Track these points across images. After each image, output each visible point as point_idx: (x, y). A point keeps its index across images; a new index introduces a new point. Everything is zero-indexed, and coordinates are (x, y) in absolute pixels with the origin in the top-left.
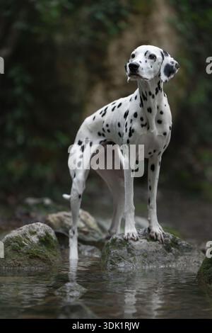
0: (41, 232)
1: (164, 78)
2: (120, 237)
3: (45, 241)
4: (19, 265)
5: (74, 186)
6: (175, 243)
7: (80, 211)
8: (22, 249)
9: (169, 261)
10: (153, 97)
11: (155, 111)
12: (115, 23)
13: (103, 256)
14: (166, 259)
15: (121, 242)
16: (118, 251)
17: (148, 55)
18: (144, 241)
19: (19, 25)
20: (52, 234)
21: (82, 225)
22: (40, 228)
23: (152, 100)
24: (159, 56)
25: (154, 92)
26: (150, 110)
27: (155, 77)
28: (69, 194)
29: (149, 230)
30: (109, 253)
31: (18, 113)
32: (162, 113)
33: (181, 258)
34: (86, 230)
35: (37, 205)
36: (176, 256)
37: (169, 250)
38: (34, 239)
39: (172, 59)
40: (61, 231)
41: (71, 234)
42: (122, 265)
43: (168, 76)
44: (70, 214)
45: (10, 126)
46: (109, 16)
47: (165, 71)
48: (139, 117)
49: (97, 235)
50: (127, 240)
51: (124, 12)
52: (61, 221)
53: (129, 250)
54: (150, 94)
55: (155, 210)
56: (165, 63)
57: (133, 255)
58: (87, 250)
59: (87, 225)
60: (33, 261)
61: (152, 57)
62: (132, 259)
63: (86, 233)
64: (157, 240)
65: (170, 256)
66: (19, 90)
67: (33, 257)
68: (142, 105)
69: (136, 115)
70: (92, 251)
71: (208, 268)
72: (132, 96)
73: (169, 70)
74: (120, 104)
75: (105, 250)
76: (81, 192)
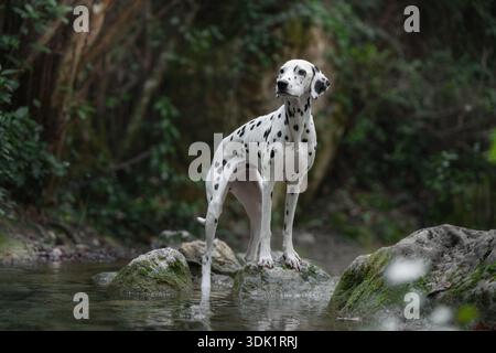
0: (171, 258)
1: (314, 94)
2: (254, 264)
3: (175, 267)
4: (146, 290)
5: (209, 210)
6: (312, 272)
7: (216, 241)
8: (150, 274)
9: (305, 291)
10: (302, 114)
11: (302, 129)
12: (269, 55)
13: (236, 285)
14: (303, 288)
15: (255, 269)
16: (252, 279)
17: (297, 70)
18: (280, 269)
19: (168, 56)
20: (183, 260)
21: (218, 255)
22: (171, 253)
23: (300, 117)
24: (309, 72)
25: (303, 108)
26: (296, 128)
27: (305, 93)
28: (205, 217)
29: (285, 257)
30: (242, 280)
31: (164, 149)
32: (308, 131)
33: (317, 287)
34: (221, 260)
35: (174, 237)
36: (313, 285)
37: (305, 279)
38: (164, 264)
39: (323, 76)
40: (195, 260)
41: (204, 260)
42: (255, 293)
43: (319, 93)
44: (205, 243)
45: (155, 162)
46: (262, 48)
47: (316, 87)
48: (283, 135)
49: (233, 266)
50: (261, 267)
51: (279, 44)
52: (196, 250)
53: (263, 278)
54: (299, 110)
55: (291, 237)
56: (316, 79)
57: (267, 283)
58: (220, 280)
59: (223, 256)
60: (160, 287)
61: (302, 72)
62: (265, 287)
63: (222, 264)
64: (292, 268)
65: (306, 285)
66: (165, 124)
67: (161, 282)
68: (287, 122)
69: (279, 134)
70: (226, 281)
71: (340, 294)
72: (276, 114)
73: (320, 87)
74: (259, 123)
75: (237, 278)
76: (217, 217)
